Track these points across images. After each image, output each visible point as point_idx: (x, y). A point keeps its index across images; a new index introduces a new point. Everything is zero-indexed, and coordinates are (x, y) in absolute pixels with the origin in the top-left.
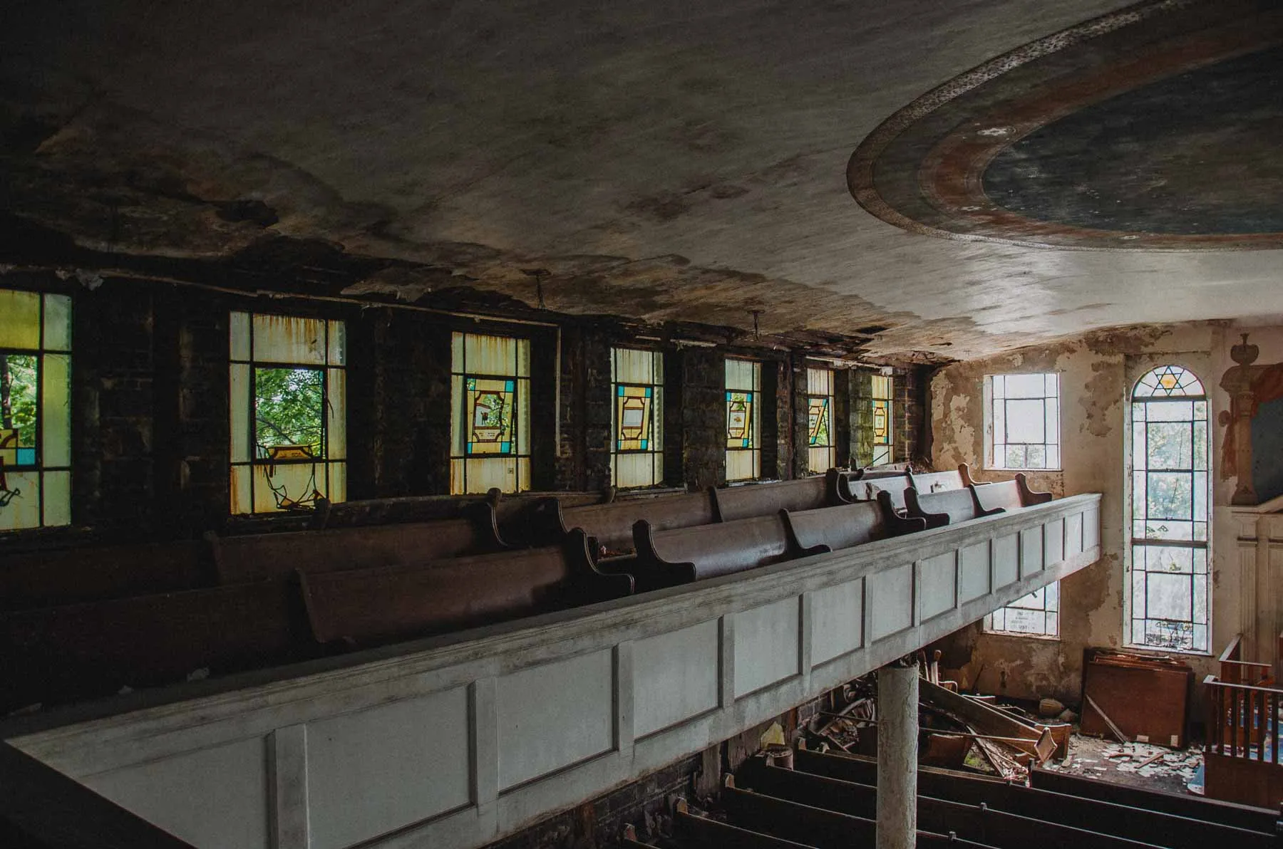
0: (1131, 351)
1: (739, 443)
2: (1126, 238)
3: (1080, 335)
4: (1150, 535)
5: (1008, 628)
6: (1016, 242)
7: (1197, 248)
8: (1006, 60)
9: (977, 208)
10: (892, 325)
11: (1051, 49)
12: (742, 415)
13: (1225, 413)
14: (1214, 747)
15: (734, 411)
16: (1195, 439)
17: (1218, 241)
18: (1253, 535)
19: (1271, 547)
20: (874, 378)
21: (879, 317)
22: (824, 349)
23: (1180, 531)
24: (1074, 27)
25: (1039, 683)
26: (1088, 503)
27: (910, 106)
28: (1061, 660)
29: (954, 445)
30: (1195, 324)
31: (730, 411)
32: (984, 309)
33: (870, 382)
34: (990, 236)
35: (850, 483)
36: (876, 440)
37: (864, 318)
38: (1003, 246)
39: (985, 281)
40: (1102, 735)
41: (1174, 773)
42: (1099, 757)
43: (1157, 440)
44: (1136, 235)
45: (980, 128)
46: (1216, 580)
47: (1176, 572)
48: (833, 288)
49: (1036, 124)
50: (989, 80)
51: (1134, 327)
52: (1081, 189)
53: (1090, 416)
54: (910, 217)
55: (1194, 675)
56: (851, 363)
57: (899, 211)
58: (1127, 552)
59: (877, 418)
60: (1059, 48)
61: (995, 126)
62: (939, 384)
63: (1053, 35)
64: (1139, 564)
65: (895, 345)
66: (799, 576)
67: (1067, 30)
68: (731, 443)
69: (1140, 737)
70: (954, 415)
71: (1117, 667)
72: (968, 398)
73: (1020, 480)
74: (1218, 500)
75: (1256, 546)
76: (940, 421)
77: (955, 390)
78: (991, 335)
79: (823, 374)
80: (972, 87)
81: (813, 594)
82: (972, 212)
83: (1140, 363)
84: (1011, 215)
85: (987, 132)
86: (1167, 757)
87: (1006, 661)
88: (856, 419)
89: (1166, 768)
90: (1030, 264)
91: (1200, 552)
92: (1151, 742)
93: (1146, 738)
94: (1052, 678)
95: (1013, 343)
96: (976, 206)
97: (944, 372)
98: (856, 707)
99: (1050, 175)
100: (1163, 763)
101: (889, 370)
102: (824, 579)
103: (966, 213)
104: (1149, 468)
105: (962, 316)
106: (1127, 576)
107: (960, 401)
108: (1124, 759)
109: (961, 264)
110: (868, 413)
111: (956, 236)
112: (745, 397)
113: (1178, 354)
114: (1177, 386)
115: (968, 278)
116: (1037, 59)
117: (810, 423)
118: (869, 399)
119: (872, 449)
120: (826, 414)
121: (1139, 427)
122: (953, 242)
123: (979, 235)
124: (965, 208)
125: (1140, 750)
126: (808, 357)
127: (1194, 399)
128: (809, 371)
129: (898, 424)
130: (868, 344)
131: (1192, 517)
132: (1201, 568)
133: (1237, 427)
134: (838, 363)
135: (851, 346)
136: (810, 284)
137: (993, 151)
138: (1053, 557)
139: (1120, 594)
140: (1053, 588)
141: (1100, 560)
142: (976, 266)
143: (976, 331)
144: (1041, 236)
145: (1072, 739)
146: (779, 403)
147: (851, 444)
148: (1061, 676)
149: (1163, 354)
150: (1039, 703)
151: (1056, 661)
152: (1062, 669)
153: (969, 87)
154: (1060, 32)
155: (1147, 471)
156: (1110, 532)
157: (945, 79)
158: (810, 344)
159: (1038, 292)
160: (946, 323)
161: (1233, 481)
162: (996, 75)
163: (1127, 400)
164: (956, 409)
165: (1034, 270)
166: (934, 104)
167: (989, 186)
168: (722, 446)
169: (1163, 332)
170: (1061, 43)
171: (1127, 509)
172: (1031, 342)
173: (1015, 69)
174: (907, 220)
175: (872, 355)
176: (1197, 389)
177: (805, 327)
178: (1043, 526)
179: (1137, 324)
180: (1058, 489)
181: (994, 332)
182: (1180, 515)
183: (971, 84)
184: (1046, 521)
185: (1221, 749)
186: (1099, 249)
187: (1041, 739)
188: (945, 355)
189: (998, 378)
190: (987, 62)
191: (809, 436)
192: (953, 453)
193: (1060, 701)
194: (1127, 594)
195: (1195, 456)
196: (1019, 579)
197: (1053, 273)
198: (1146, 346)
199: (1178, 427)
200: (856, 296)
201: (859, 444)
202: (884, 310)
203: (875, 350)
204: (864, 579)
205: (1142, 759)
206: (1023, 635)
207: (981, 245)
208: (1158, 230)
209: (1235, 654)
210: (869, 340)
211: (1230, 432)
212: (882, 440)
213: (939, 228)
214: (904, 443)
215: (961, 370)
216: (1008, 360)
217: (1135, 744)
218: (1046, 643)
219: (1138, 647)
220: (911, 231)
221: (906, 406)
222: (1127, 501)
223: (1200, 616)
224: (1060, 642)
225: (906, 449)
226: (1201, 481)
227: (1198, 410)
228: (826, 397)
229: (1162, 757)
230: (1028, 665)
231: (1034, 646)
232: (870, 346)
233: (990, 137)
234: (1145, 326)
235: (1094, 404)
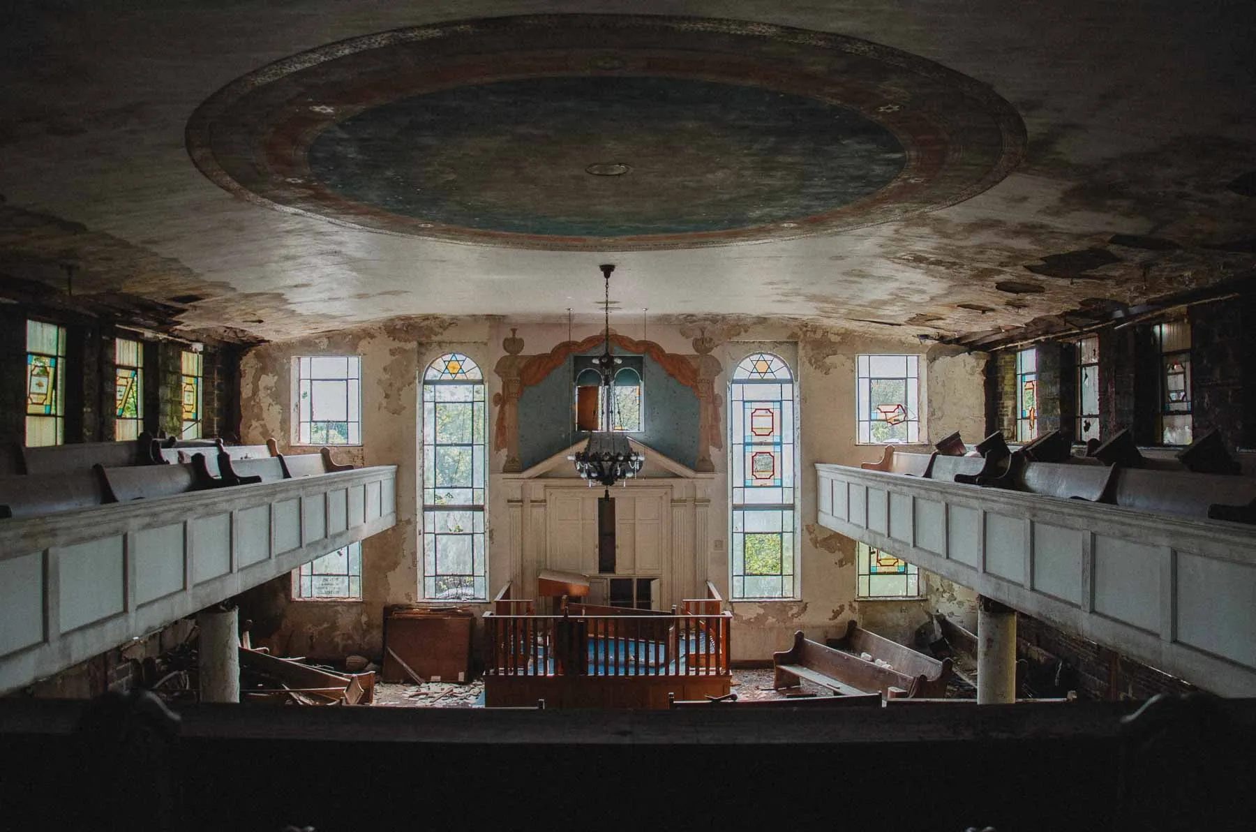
0: (424, 340)
1: (42, 410)
2: (423, 225)
3: (380, 322)
4: (438, 502)
5: (315, 594)
6: (331, 220)
7: (478, 242)
8: (340, 47)
9: (300, 181)
10: (208, 295)
11: (376, 46)
12: (44, 380)
13: (498, 394)
14: (492, 671)
15: (35, 375)
16: (475, 418)
17: (494, 236)
18: (520, 498)
19: (532, 506)
20: (184, 354)
21: (197, 285)
22: (135, 318)
23: (462, 497)
24: (395, 31)
25: (344, 642)
26: (385, 474)
27: (255, 73)
28: (364, 619)
29: (262, 422)
30: (475, 318)
31: (31, 375)
32: (296, 286)
33: (180, 356)
34: (309, 210)
35: (162, 450)
36: (185, 416)
37: (180, 285)
38: (320, 222)
39: (299, 257)
40: (402, 681)
41: (462, 701)
42: (400, 698)
43: (444, 418)
44: (432, 224)
45: (312, 104)
46: (491, 537)
47: (460, 533)
48: (155, 249)
49: (359, 108)
50: (325, 61)
51: (426, 318)
52: (389, 173)
53: (387, 396)
54: (238, 181)
55: (475, 618)
56: (161, 336)
57: (230, 175)
58: (419, 518)
59: (186, 393)
60: (382, 45)
61: (325, 104)
62: (248, 363)
63: (380, 33)
64: (429, 528)
65: (209, 319)
66: (122, 515)
67: (390, 31)
68: (31, 409)
69: (433, 678)
70: (262, 394)
71: (412, 619)
72: (276, 377)
73: (325, 454)
74: (492, 469)
75: (522, 506)
76: (249, 399)
77: (263, 370)
78: (301, 315)
79: (133, 345)
80: (310, 65)
81: (137, 535)
82: (296, 184)
83: (431, 350)
84: (328, 191)
85: (317, 109)
86: (455, 690)
87: (313, 625)
88: (165, 393)
89: (455, 699)
90: (341, 243)
91: (479, 514)
92: (443, 681)
93: (439, 678)
94: (356, 637)
95: (319, 326)
96: (299, 178)
97: (254, 352)
98: (170, 679)
99: (366, 158)
100: (452, 696)
101: (199, 347)
102: (147, 520)
103: (291, 184)
104: (438, 443)
105: (275, 291)
106: (419, 538)
107: (268, 380)
108: (421, 697)
109: (279, 237)
110: (178, 388)
111: (279, 207)
112: (47, 361)
113: (462, 343)
114: (461, 371)
115: (284, 252)
116: (365, 51)
117: (118, 394)
118: (178, 372)
119: (181, 425)
120: (134, 388)
121: (429, 406)
122: (274, 212)
123: (298, 208)
124: (289, 180)
125: (434, 688)
126: (117, 326)
127: (474, 382)
128: (118, 341)
129: (207, 402)
130: (182, 315)
131: (472, 484)
132: (480, 528)
133: (507, 407)
134: (148, 334)
135: (164, 315)
136: (133, 242)
137: (320, 127)
138: (356, 519)
139: (414, 554)
140: (355, 548)
141: (397, 525)
142: (291, 241)
143: (287, 309)
144: (352, 216)
145: (377, 687)
146: (86, 370)
147: (161, 417)
148: (365, 632)
149: (450, 343)
150: (345, 660)
151: (359, 621)
152: (365, 627)
153: (308, 65)
154: (384, 33)
155: (436, 445)
156: (405, 500)
157: (289, 54)
158: (122, 311)
159: (345, 273)
160: (260, 299)
161: (504, 452)
162: (331, 58)
163: (419, 382)
164: (265, 388)
165: (343, 250)
166: (275, 74)
167: (313, 161)
168: (22, 412)
169: (450, 324)
170: (384, 42)
171: (419, 480)
172: (335, 325)
173: (345, 56)
174: (236, 185)
175: (185, 329)
176: (476, 374)
177: (119, 290)
178: (347, 489)
179: (430, 315)
180: (359, 462)
181: (305, 313)
182: (463, 483)
183: (310, 62)
184: (349, 485)
185: (497, 672)
186: (400, 234)
187: (349, 685)
188: (255, 334)
189: (305, 361)
190: (326, 46)
191: (116, 408)
192: (261, 430)
193: (364, 656)
194: (419, 554)
195: (475, 433)
196: (326, 537)
197: (359, 255)
198: (436, 335)
199: (461, 407)
200: (175, 260)
201: (168, 419)
202: (202, 278)
203: (188, 323)
204: (185, 524)
205: (436, 695)
206: (329, 600)
207: (299, 219)
208: (448, 221)
209: (507, 595)
210: (183, 311)
211: (502, 412)
212: (191, 416)
213: (264, 197)
214: (213, 420)
215: (271, 351)
216: (316, 343)
217: (430, 684)
218: (351, 605)
219: (430, 601)
220: (238, 197)
221: (216, 383)
222: (419, 472)
223: (480, 571)
224: (362, 602)
225: (215, 426)
226: (479, 452)
227: (477, 392)
228: (135, 369)
229: (452, 691)
230: (334, 626)
231: (339, 608)
232: (183, 318)
233: (319, 113)
234: (435, 318)
235: (391, 385)
